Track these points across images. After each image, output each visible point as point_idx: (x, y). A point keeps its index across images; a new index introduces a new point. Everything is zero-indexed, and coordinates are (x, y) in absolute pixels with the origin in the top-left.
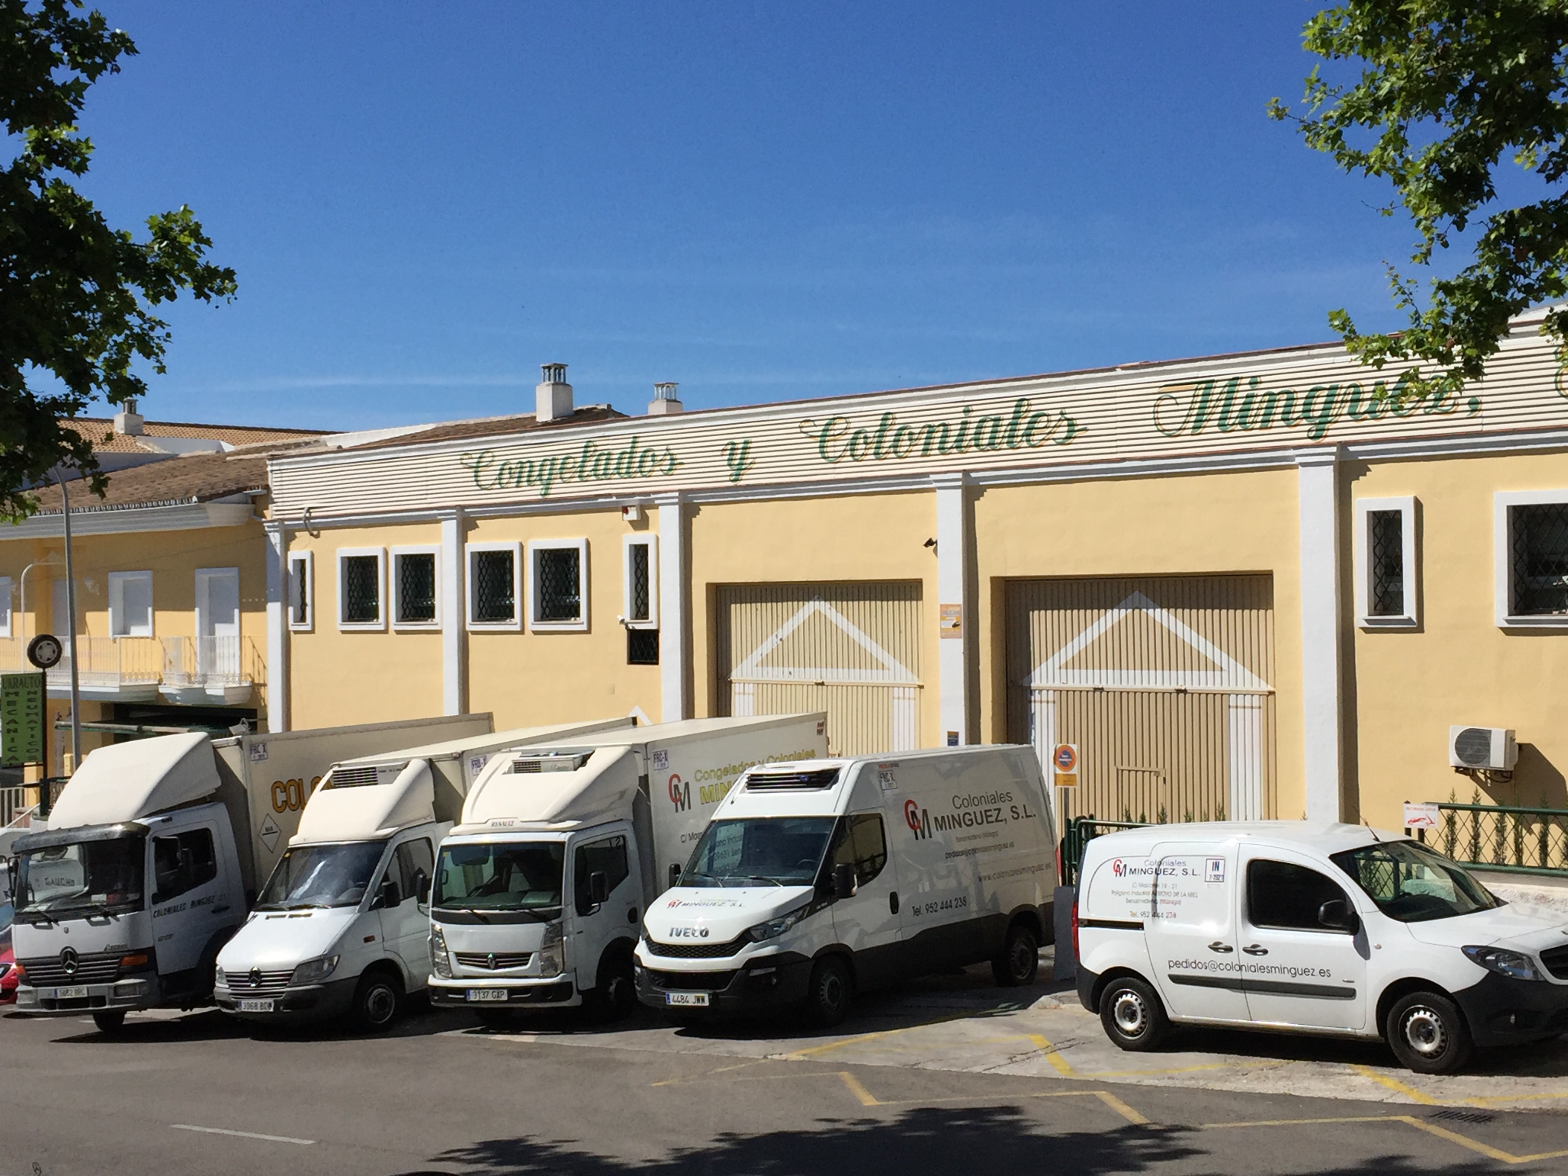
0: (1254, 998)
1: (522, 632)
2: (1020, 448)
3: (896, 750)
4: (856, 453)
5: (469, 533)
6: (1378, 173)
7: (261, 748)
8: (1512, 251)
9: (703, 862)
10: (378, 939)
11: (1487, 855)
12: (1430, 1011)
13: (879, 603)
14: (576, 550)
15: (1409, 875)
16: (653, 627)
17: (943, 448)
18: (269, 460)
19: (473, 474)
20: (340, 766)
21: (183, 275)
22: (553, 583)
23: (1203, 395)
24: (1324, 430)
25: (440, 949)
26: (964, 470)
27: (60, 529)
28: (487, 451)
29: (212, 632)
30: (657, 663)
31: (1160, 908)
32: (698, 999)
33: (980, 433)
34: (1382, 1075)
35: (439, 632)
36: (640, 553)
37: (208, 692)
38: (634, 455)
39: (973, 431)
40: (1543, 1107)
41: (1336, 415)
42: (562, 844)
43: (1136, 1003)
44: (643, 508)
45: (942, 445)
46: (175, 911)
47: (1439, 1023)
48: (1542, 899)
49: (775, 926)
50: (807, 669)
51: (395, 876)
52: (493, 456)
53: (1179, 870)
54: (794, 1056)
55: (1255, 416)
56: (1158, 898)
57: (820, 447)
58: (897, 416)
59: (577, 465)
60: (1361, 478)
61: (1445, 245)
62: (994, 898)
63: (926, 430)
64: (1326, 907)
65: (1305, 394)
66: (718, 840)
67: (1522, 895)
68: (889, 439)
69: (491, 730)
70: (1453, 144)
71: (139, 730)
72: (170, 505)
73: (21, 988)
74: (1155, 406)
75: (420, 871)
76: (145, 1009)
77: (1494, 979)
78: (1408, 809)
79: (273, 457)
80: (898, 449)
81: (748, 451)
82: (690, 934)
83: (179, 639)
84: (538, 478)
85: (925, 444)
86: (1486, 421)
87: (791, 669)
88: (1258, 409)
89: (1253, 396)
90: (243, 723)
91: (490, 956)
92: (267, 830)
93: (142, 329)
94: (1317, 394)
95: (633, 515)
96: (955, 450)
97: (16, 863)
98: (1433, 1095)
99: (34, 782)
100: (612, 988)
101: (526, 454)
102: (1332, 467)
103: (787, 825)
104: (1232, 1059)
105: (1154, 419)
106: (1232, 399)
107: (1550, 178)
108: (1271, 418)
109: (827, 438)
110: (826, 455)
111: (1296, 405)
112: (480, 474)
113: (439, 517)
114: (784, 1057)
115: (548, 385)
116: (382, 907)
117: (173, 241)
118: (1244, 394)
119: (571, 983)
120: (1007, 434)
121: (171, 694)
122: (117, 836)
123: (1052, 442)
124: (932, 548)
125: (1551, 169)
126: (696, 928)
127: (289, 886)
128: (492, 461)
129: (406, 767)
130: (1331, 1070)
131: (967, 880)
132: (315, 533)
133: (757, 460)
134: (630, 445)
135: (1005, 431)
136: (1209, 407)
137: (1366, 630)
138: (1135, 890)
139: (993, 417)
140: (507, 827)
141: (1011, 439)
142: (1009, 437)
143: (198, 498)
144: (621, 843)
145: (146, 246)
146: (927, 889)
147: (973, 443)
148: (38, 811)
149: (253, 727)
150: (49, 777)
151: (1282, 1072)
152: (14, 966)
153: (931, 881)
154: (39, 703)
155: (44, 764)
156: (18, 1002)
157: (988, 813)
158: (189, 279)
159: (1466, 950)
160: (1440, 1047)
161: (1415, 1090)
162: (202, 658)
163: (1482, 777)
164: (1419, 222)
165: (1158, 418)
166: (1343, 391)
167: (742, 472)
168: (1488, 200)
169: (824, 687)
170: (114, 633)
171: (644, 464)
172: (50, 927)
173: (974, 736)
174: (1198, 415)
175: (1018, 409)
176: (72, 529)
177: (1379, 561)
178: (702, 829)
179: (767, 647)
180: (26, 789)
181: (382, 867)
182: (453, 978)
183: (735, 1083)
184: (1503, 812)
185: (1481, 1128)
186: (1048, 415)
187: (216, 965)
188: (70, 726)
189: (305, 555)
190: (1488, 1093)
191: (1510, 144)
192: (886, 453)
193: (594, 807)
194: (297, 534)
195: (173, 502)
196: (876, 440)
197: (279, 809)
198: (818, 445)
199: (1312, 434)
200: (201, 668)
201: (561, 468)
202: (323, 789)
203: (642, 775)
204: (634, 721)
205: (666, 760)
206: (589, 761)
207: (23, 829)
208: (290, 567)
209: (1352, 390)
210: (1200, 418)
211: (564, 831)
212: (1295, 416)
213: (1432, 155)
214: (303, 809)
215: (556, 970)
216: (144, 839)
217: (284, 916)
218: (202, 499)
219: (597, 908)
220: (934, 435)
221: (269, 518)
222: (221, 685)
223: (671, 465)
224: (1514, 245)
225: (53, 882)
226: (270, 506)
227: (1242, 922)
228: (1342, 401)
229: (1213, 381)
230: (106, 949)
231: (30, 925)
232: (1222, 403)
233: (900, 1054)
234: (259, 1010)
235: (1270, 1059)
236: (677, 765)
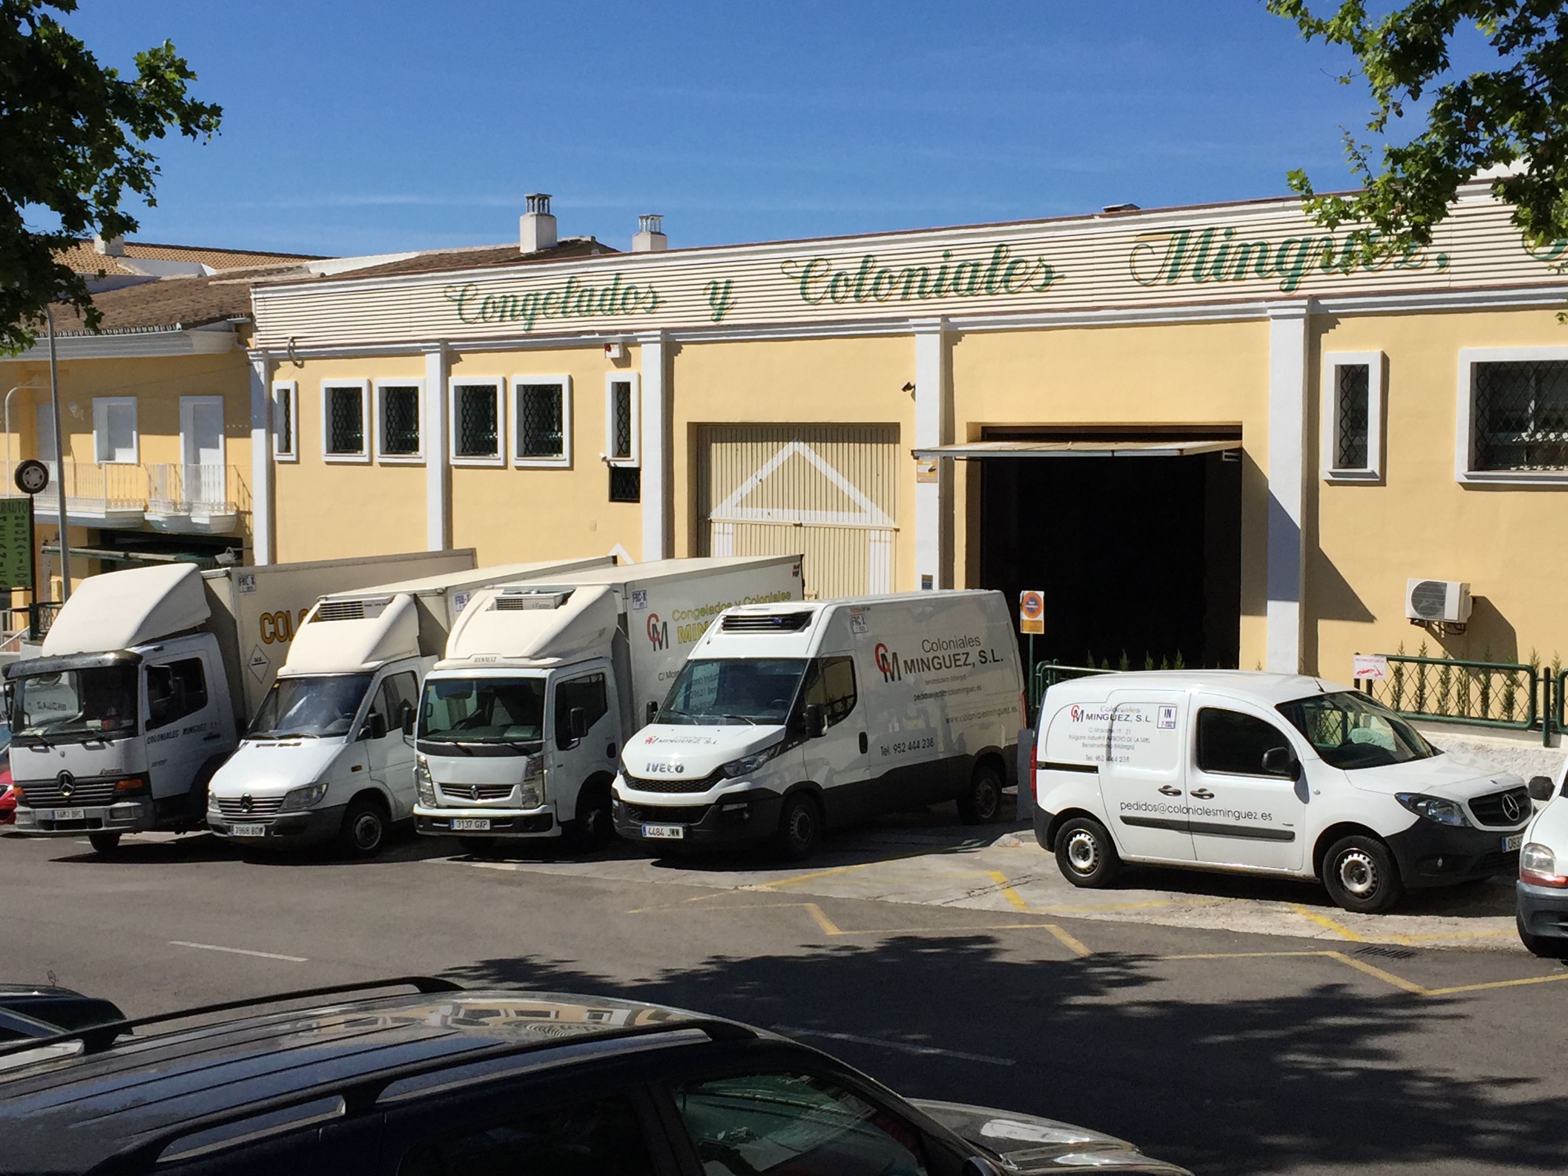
0: (1200, 839)
1: (505, 467)
2: (998, 294)
3: (872, 593)
4: (836, 295)
5: (453, 366)
6: (1339, 41)
7: (249, 580)
8: (1463, 120)
9: (680, 699)
10: (365, 768)
11: (1432, 706)
12: (1364, 854)
13: (857, 445)
14: (559, 387)
15: (1356, 725)
16: (634, 465)
17: (923, 293)
18: (253, 287)
19: (457, 307)
20: (327, 599)
21: (169, 111)
22: (536, 419)
23: (1179, 245)
24: (1296, 282)
25: (425, 779)
26: (943, 315)
27: (46, 353)
28: (471, 284)
29: (197, 460)
30: (638, 501)
31: (1115, 753)
32: (673, 832)
33: (959, 278)
34: (1317, 914)
35: (423, 465)
36: (622, 391)
37: (194, 520)
38: (617, 292)
39: (953, 276)
40: (1462, 945)
41: (1309, 268)
42: (544, 680)
43: (1089, 843)
44: (625, 345)
45: (921, 289)
46: (168, 738)
47: (1372, 865)
48: (1480, 748)
49: (748, 763)
50: (786, 510)
51: (381, 708)
52: (477, 290)
53: (1133, 716)
54: (764, 888)
55: (1230, 267)
56: (1113, 743)
57: (801, 288)
58: (878, 258)
59: (561, 300)
60: (1330, 331)
61: (1400, 114)
62: (961, 739)
63: (906, 273)
64: (1270, 754)
65: (1279, 246)
66: (694, 678)
67: (1463, 745)
68: (870, 282)
69: (474, 566)
70: (1411, 14)
71: (126, 556)
72: (154, 331)
73: (19, 809)
74: (1132, 255)
75: (406, 703)
76: (140, 832)
77: (1424, 826)
78: (1358, 660)
79: (257, 285)
80: (879, 292)
81: (729, 290)
82: (666, 770)
83: (164, 467)
84: (522, 313)
85: (905, 288)
86: (1453, 277)
87: (770, 510)
88: (1232, 260)
89: (1228, 247)
90: (229, 552)
91: (474, 787)
92: (256, 660)
93: (132, 163)
94: (1291, 246)
95: (616, 352)
96: (934, 295)
97: (12, 689)
98: (1361, 932)
99: (22, 606)
100: (591, 820)
101: (510, 288)
102: (1302, 320)
103: (761, 665)
104: (1178, 896)
105: (1131, 268)
106: (1207, 249)
107: (1502, 51)
108: (1245, 269)
109: (809, 280)
110: (807, 296)
111: (1269, 257)
112: (463, 307)
113: (423, 350)
114: (753, 888)
115: (532, 216)
116: (369, 738)
117: (161, 79)
118: (1219, 245)
119: (551, 814)
120: (986, 279)
121: (158, 521)
122: (109, 664)
123: (1030, 289)
124: (909, 392)
125: (1503, 43)
126: (672, 764)
127: (279, 714)
128: (476, 294)
129: (391, 602)
130: (1270, 907)
131: (936, 722)
132: (299, 362)
133: (739, 300)
134: (613, 282)
135: (984, 277)
136: (1185, 257)
137: (1331, 483)
138: (1091, 735)
139: (972, 262)
140: (490, 663)
141: (989, 285)
142: (988, 282)
143: (182, 325)
144: (601, 679)
145: (134, 84)
146: (897, 729)
147: (952, 288)
148: (27, 635)
149: (239, 555)
150: (38, 602)
151: (1223, 909)
152: (10, 788)
153: (900, 721)
154: (27, 527)
155: (32, 587)
156: (16, 822)
157: (957, 657)
158: (175, 115)
159: (1399, 797)
160: (1371, 888)
161: (1345, 928)
162: (187, 486)
163: (1437, 629)
164: (1375, 91)
165: (1134, 267)
166: (1316, 244)
167: (724, 312)
168: (1443, 70)
169: (802, 528)
170: (99, 459)
171: (627, 301)
172: (47, 751)
173: (947, 581)
174: (1173, 265)
175: (997, 255)
176: (57, 353)
177: (1346, 415)
178: (679, 668)
179: (748, 486)
180: (13, 613)
181: (369, 697)
182: (438, 807)
183: (707, 912)
184: (1448, 665)
185: (1402, 963)
186: (1026, 262)
187: (208, 791)
188: (58, 551)
189: (289, 385)
190: (1412, 932)
191: (1466, 15)
192: (866, 296)
193: (574, 645)
194: (281, 363)
195: (156, 328)
196: (856, 282)
197: (268, 640)
198: (799, 286)
199: (1285, 286)
200: (187, 495)
201: (544, 304)
202: (310, 622)
203: (622, 612)
204: (615, 560)
205: (645, 599)
206: (569, 599)
207: (12, 653)
208: (275, 396)
209: (1324, 243)
210: (1175, 268)
211: (544, 668)
212: (1269, 268)
213: (1390, 25)
214: (291, 640)
215: (537, 801)
216: (137, 668)
217: (274, 745)
218: (185, 326)
219: (576, 743)
220: (914, 279)
221: (253, 347)
222: (206, 513)
223: (654, 303)
224: (1465, 114)
225: (45, 706)
226: (254, 334)
227: (1192, 767)
228: (1315, 254)
229: (1189, 231)
230: (102, 773)
231: (27, 748)
232: (1197, 253)
233: (865, 887)
234: (250, 835)
235: (1213, 897)
236: (655, 604)
